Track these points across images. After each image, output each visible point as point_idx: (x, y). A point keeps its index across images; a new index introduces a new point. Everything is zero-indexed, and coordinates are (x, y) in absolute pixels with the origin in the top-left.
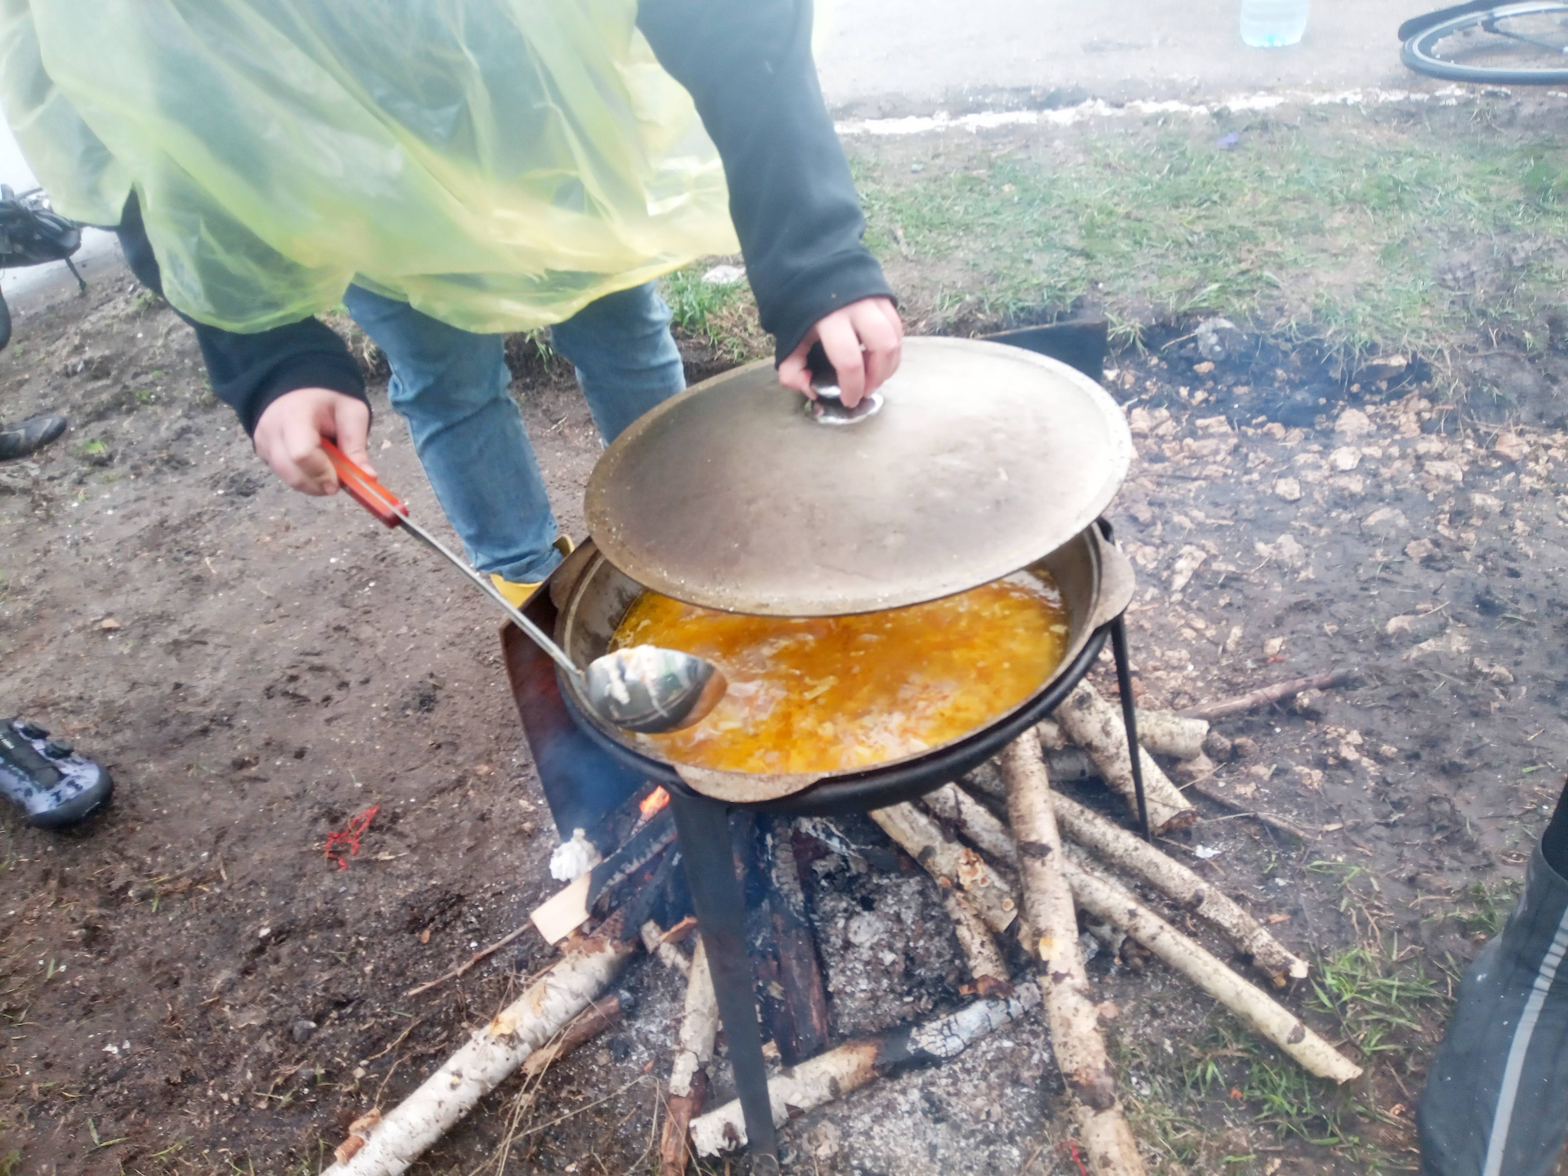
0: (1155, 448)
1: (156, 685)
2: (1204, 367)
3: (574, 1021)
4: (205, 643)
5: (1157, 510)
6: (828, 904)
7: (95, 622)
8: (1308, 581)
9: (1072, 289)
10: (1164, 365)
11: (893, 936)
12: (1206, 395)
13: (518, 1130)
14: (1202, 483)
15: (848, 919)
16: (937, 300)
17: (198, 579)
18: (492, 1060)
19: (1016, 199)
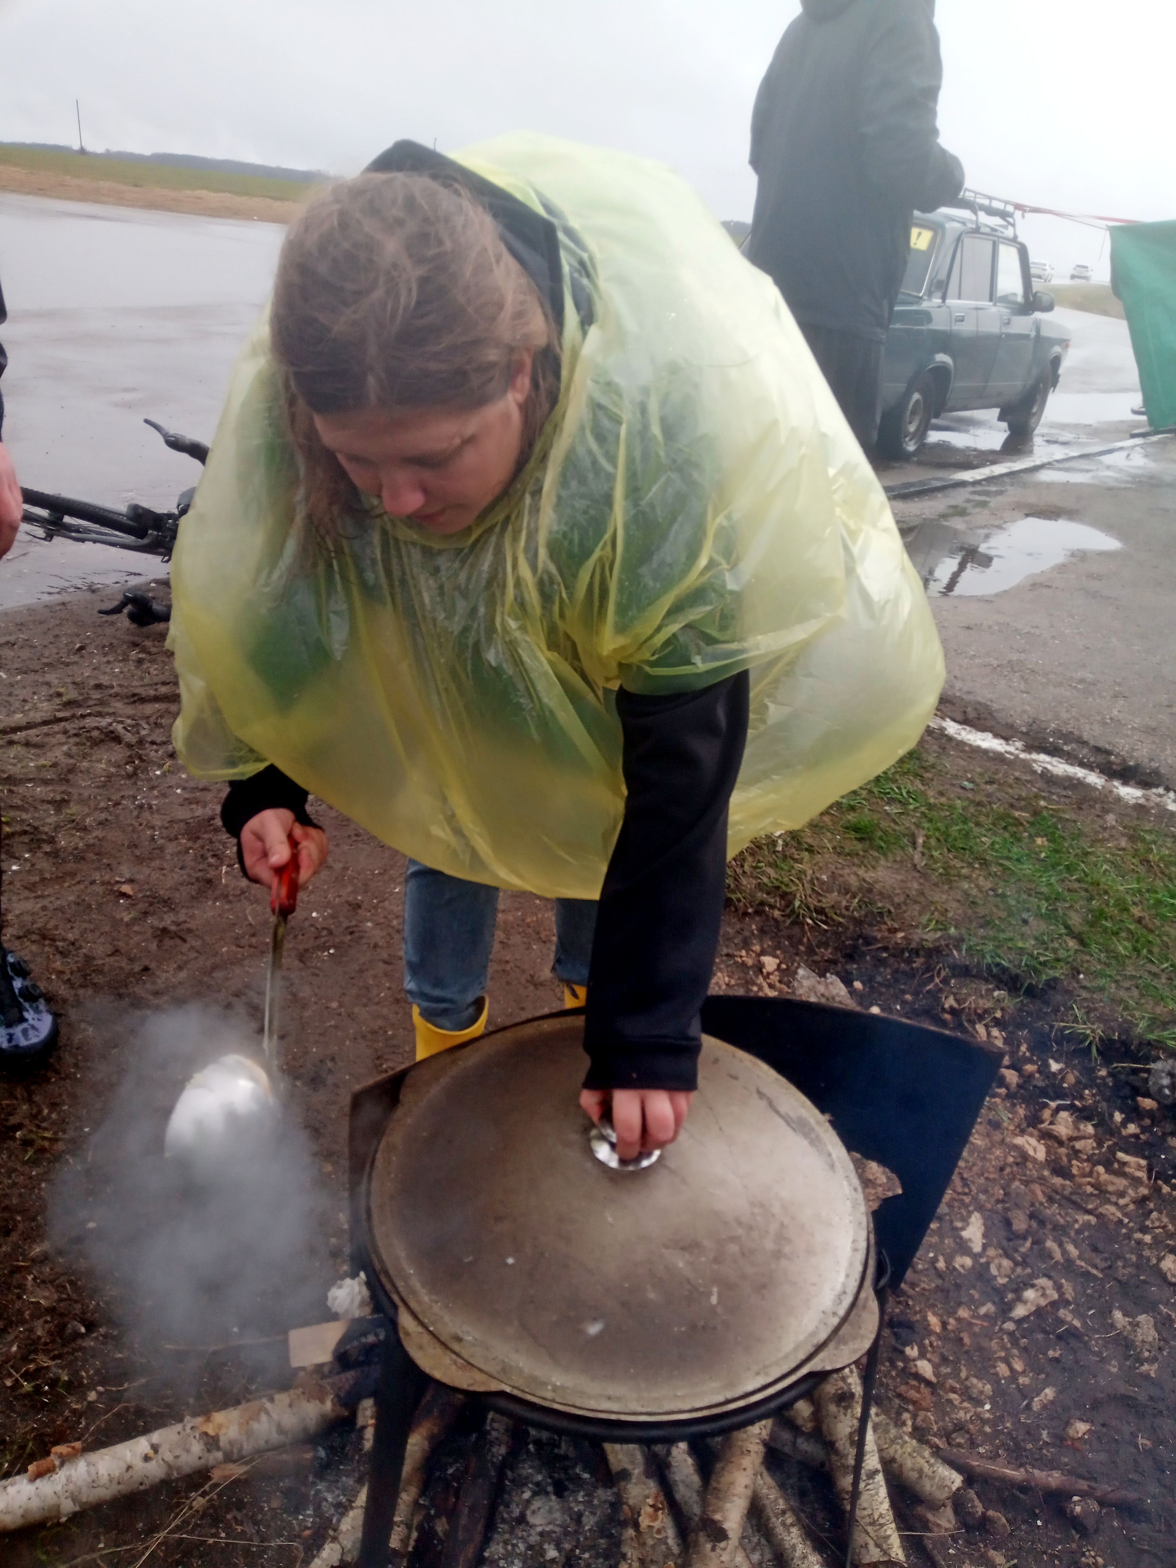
0: (1065, 1159)
1: (131, 960)
2: (1147, 1103)
3: (269, 1454)
4: (184, 940)
5: (1034, 1224)
6: (526, 1470)
7: (118, 882)
8: (1146, 1377)
9: (1052, 968)
10: (1110, 1082)
11: (566, 1534)
12: (1138, 1131)
13: (178, 1529)
14: (1093, 1220)
15: (535, 1494)
16: (924, 919)
17: (209, 882)
18: (188, 1451)
19: (1043, 855)
